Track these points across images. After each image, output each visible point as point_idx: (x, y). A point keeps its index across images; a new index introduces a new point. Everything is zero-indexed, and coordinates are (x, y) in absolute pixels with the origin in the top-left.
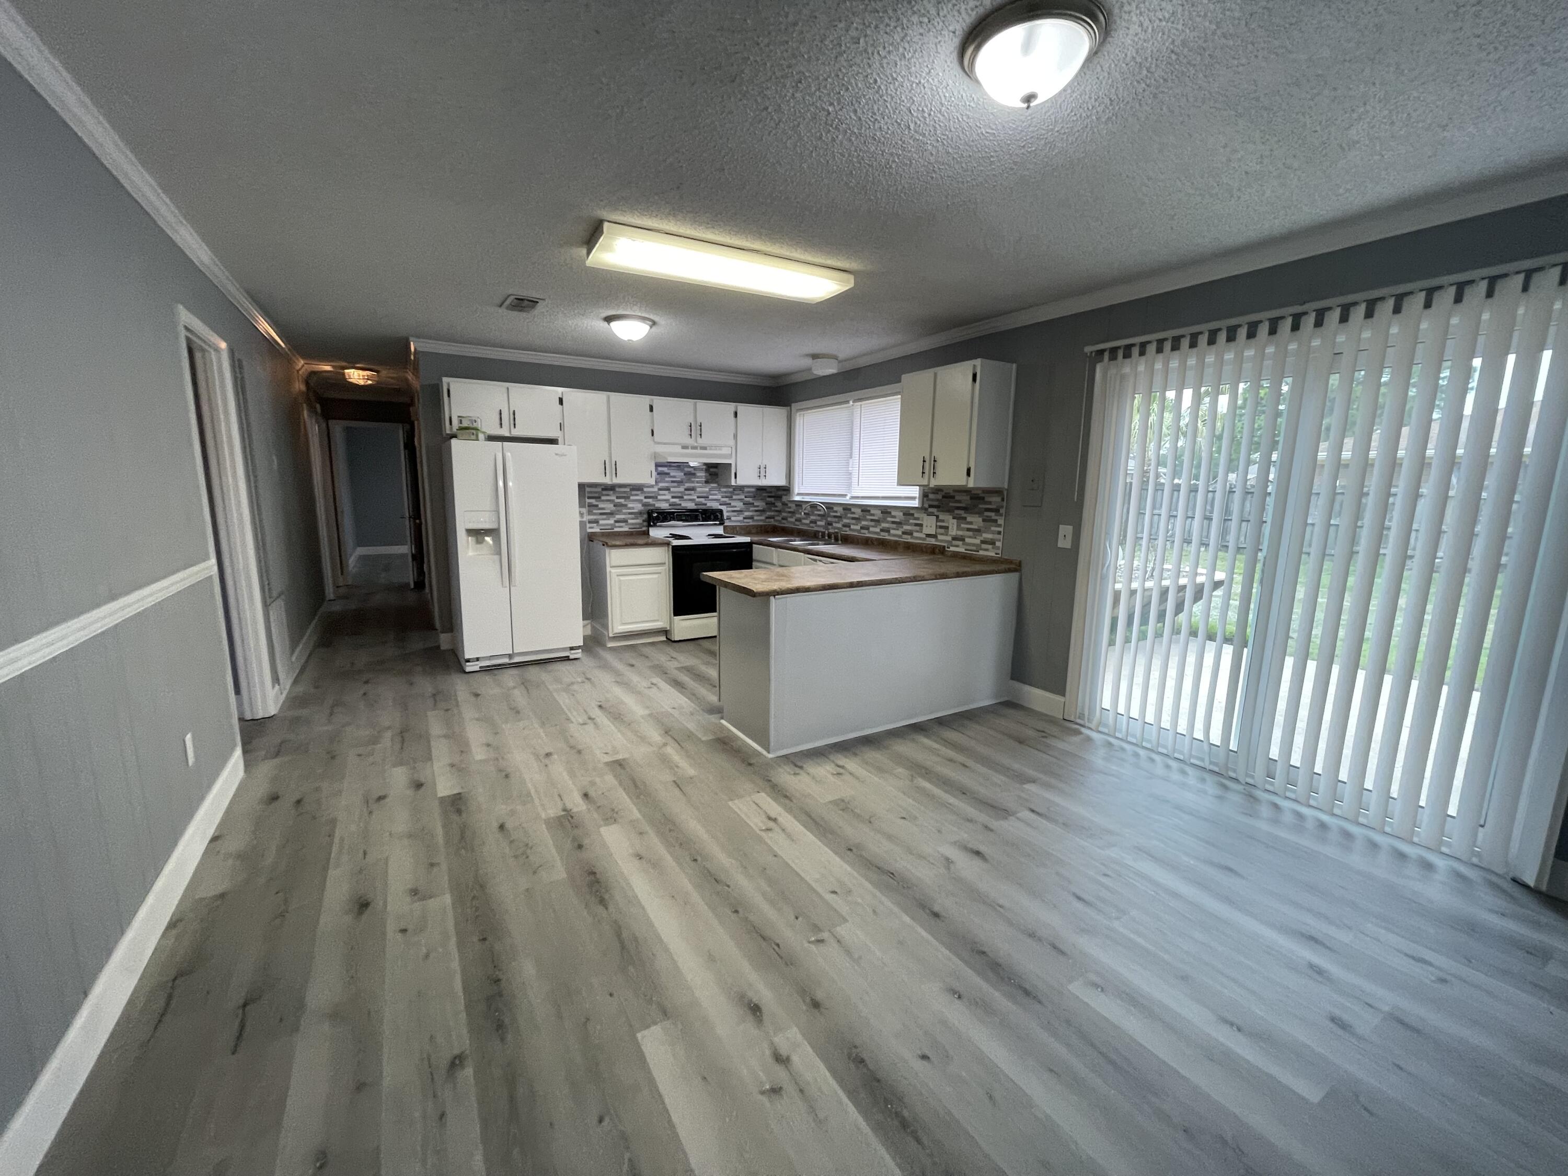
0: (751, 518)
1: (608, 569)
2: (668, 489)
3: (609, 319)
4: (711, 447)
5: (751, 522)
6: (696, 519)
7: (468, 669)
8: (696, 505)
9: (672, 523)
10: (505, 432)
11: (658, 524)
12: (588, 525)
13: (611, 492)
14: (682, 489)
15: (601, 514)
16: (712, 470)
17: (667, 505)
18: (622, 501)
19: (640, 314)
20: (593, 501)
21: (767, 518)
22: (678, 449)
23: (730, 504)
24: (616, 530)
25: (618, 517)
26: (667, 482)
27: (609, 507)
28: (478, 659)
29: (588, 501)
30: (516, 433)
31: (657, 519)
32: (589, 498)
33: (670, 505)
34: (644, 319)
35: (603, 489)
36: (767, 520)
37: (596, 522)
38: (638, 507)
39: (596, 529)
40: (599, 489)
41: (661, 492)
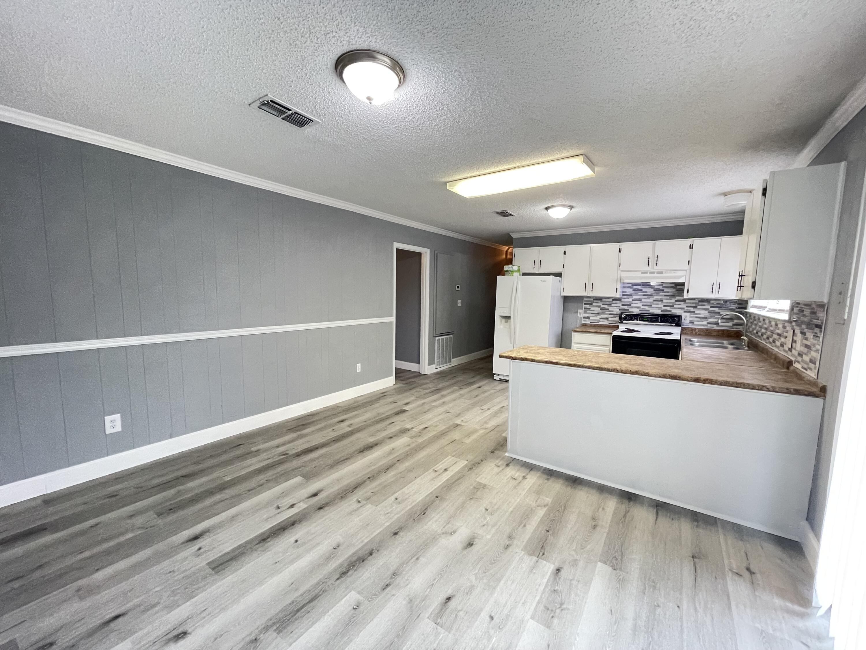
0: (717, 323)
1: (573, 344)
2: (640, 300)
3: (547, 209)
4: (666, 271)
5: (715, 327)
6: (656, 321)
7: (495, 378)
8: (662, 311)
9: (635, 321)
10: (536, 271)
11: (624, 322)
12: (583, 319)
13: (599, 301)
14: (651, 300)
15: (592, 313)
16: (678, 287)
17: (639, 310)
18: (606, 307)
19: (560, 204)
20: (588, 306)
21: (734, 325)
22: (639, 274)
23: (694, 312)
24: (600, 323)
25: (602, 316)
26: (640, 295)
27: (597, 310)
28: (499, 375)
29: (584, 306)
30: (542, 271)
31: (625, 319)
32: (585, 304)
33: (640, 310)
34: (564, 206)
35: (594, 300)
36: (735, 327)
37: (588, 318)
38: (617, 311)
39: (588, 322)
40: (592, 300)
41: (634, 302)
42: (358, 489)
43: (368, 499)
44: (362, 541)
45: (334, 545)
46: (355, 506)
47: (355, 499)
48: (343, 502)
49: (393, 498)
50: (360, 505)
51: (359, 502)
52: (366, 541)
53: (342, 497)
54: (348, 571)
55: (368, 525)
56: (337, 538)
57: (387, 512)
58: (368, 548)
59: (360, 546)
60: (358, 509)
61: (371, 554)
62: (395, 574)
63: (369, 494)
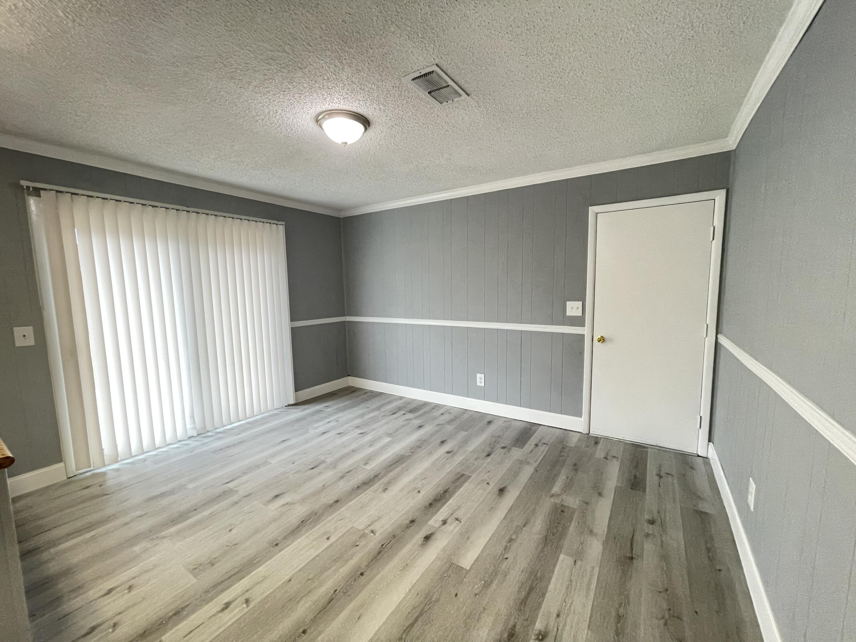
42: (377, 551)
43: (363, 536)
44: (365, 495)
45: (387, 492)
46: (376, 527)
47: (377, 534)
48: (390, 530)
49: (332, 540)
50: (371, 528)
51: (372, 532)
52: (363, 495)
53: (394, 536)
54: (374, 477)
55: (361, 508)
56: (387, 496)
57: (341, 522)
58: (359, 491)
59: (367, 491)
60: (372, 523)
61: (358, 487)
62: (342, 477)
63: (362, 543)
